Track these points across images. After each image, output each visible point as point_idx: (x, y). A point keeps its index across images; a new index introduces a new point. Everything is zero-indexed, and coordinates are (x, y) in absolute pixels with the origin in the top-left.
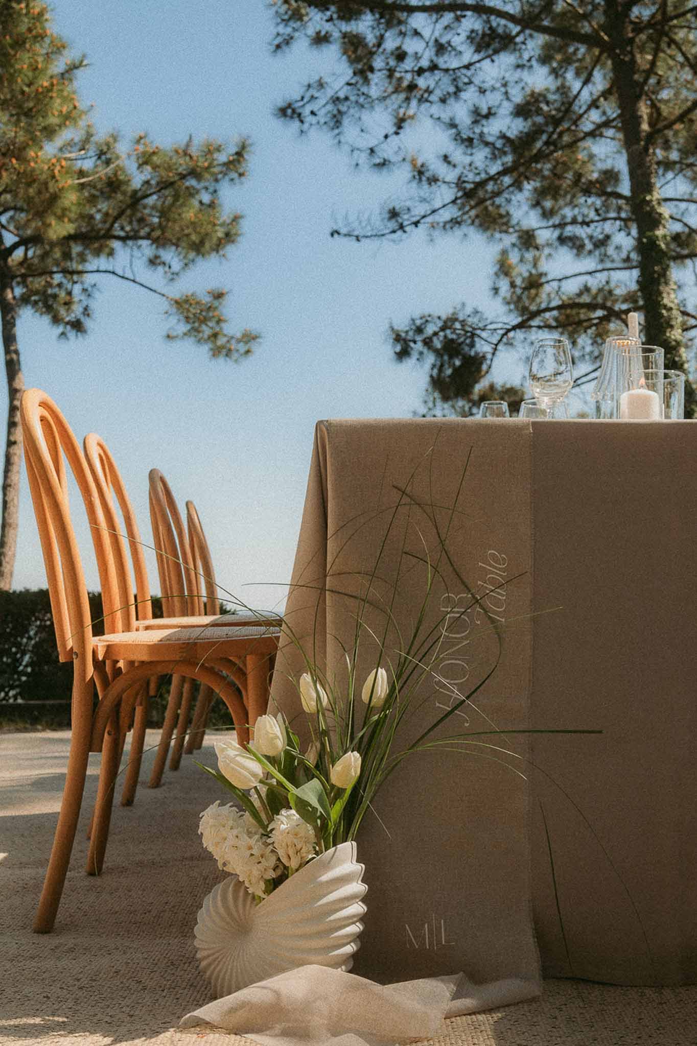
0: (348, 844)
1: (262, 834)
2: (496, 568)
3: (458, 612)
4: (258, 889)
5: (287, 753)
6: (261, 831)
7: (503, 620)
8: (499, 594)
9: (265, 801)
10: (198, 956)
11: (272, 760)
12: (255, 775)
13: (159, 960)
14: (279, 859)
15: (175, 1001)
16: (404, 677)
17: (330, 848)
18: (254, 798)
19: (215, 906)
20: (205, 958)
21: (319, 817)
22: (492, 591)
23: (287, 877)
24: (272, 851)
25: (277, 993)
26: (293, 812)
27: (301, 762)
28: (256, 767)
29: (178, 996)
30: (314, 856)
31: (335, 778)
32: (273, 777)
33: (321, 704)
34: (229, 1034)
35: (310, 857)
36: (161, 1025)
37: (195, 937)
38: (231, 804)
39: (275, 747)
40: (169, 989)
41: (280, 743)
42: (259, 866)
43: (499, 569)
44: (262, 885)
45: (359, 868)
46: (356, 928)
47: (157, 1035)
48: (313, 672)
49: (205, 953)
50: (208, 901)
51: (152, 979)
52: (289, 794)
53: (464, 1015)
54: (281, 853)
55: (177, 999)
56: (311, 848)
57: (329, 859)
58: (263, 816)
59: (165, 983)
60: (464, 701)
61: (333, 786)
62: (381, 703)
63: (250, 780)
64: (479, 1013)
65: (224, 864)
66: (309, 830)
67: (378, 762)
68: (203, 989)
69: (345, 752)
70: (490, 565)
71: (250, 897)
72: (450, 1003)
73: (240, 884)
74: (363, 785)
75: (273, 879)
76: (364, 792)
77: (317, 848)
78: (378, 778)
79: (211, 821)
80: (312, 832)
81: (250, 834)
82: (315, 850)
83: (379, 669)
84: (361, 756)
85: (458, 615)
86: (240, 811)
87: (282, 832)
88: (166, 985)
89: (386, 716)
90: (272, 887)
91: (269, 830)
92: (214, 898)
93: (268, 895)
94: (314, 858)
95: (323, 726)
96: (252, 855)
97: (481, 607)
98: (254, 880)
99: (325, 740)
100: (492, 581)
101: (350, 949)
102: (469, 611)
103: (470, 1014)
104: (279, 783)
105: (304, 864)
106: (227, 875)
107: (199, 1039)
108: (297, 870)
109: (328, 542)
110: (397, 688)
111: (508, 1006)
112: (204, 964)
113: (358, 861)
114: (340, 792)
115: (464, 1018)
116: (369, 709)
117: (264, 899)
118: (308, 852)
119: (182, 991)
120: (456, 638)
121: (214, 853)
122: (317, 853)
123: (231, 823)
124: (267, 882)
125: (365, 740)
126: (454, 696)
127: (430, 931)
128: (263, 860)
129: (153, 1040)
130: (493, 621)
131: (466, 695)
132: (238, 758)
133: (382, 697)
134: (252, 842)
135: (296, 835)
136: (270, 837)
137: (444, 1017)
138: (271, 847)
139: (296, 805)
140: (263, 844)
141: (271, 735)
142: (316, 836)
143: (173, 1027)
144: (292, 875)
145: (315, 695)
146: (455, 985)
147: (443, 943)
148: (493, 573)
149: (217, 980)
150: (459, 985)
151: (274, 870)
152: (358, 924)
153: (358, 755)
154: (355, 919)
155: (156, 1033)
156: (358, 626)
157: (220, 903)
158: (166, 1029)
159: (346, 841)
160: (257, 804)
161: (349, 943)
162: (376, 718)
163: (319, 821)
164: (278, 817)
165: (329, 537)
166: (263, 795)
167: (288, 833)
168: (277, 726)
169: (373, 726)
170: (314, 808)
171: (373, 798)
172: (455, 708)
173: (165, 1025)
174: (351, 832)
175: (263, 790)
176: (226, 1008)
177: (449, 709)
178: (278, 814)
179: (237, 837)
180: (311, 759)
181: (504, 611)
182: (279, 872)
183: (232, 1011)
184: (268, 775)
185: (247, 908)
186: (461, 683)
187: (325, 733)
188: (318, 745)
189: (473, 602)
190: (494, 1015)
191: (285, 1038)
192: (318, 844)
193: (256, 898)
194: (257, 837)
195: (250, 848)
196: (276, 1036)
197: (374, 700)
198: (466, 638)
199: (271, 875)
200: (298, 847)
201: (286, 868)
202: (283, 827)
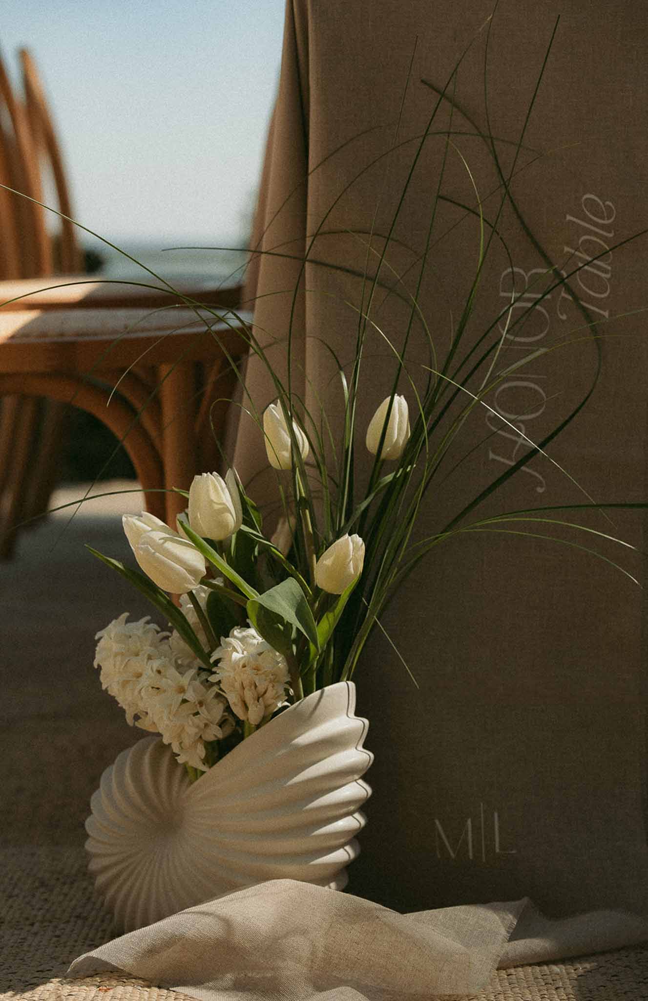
0: (342, 685)
1: (200, 669)
2: (596, 224)
3: (528, 300)
4: (194, 757)
5: (241, 534)
6: (199, 662)
7: (606, 314)
8: (599, 268)
9: (206, 614)
10: (93, 866)
11: (219, 546)
12: (193, 571)
13: (19, 879)
14: (228, 709)
15: (55, 939)
16: (437, 411)
17: (312, 692)
18: (187, 607)
19: (121, 784)
20: (106, 869)
21: (295, 641)
22: (588, 263)
23: (241, 738)
24: (218, 696)
25: (227, 923)
26: (252, 631)
27: (265, 550)
28: (196, 559)
29: (58, 933)
30: (286, 703)
31: (321, 578)
32: (221, 574)
33: (299, 454)
34: (149, 987)
35: (280, 705)
36: (37, 974)
37: (87, 836)
38: (148, 618)
39: (223, 525)
40: (42, 922)
41: (232, 518)
42: (196, 719)
43: (603, 227)
44: (201, 751)
45: (360, 724)
46: (354, 822)
47: (33, 989)
48: (287, 402)
49: (106, 862)
50: (110, 778)
51: (11, 907)
52: (248, 602)
53: (530, 965)
54: (233, 698)
55: (58, 936)
56: (282, 692)
57: (311, 709)
58: (202, 638)
59: (34, 912)
60: (535, 451)
61: (317, 591)
62: (399, 453)
63: (186, 580)
64: (555, 962)
65: (137, 717)
66: (279, 661)
67: (392, 555)
68: (98, 922)
69: (338, 536)
70: (585, 219)
71: (179, 772)
72: (506, 945)
73: (163, 748)
74: (367, 589)
75: (218, 741)
76: (369, 602)
77: (292, 692)
78: (391, 580)
79: (116, 647)
80: (282, 665)
81: (180, 669)
82: (288, 694)
83: (396, 397)
84: (364, 540)
85: (530, 305)
86: (163, 630)
87: (234, 666)
88: (36, 916)
89: (406, 475)
90: (216, 754)
91: (212, 660)
92: (121, 771)
93: (210, 767)
94: (285, 707)
95: (301, 490)
96: (184, 701)
97: (570, 291)
98: (187, 742)
99: (305, 515)
100: (588, 247)
101: (343, 855)
102: (548, 296)
103: (539, 964)
104: (229, 584)
105: (270, 716)
106: (142, 734)
107: (102, 994)
108: (258, 727)
109: (310, 178)
110: (426, 428)
111: (603, 953)
112: (100, 880)
113: (358, 713)
114: (328, 601)
115: (529, 969)
116: (379, 463)
117: (203, 773)
118: (277, 698)
119: (62, 926)
120: (524, 344)
121: (119, 699)
122: (291, 700)
123: (148, 649)
124: (208, 745)
125: (372, 514)
126: (521, 441)
127: (476, 829)
128: (203, 710)
129: (28, 995)
130: (588, 316)
131: (541, 440)
132: (169, 545)
133: (401, 442)
134: (185, 680)
135: (258, 670)
136: (215, 673)
137: (496, 966)
138: (215, 689)
139: (258, 620)
140: (202, 683)
141: (216, 507)
142: (289, 671)
143: (56, 977)
144: (250, 734)
145: (288, 440)
146: (515, 916)
147: (497, 850)
148: (590, 232)
149: (125, 902)
150: (522, 918)
151: (220, 726)
152: (357, 815)
153: (359, 540)
154: (352, 808)
155: (31, 985)
156: (362, 325)
157: (128, 780)
158: (45, 980)
159: (338, 681)
160: (192, 618)
161: (342, 846)
162: (389, 478)
163: (294, 648)
164: (227, 639)
165: (311, 167)
166: (203, 604)
167: (244, 666)
168: (226, 490)
169: (384, 492)
170: (288, 626)
171: (383, 610)
172: (520, 464)
173: (42, 975)
174: (346, 669)
175: (203, 596)
176: (144, 945)
177: (513, 464)
178: (227, 636)
179: (159, 672)
180: (279, 545)
181: (609, 297)
182: (228, 730)
183: (152, 951)
184: (212, 571)
185: (175, 788)
186: (531, 420)
187: (305, 503)
188: (293, 520)
189: (557, 281)
190: (578, 966)
191: (240, 994)
192: (292, 684)
193: (189, 770)
194: (192, 672)
195: (182, 690)
196: (226, 989)
197: (387, 449)
198: (539, 344)
199: (215, 733)
200: (261, 689)
201: (239, 723)
202: (236, 656)
